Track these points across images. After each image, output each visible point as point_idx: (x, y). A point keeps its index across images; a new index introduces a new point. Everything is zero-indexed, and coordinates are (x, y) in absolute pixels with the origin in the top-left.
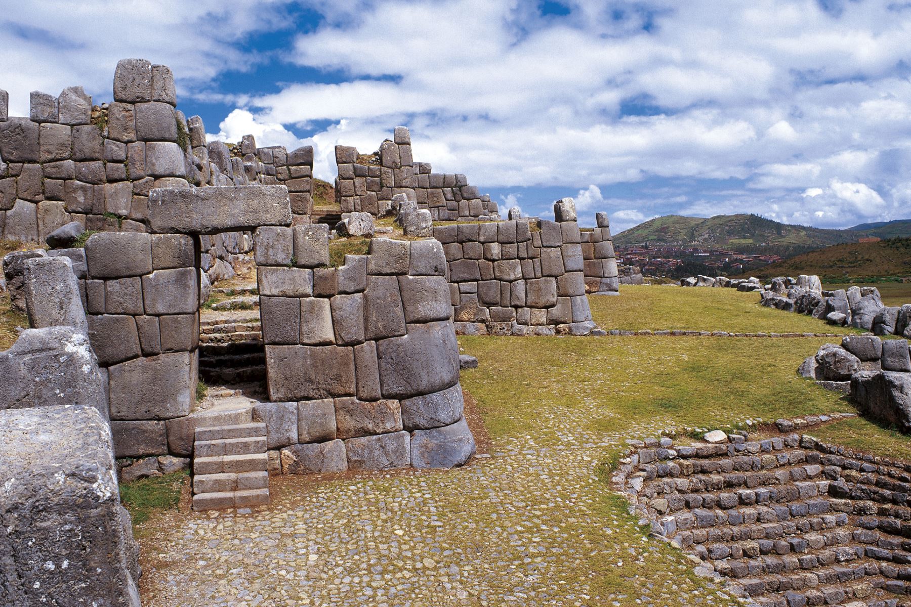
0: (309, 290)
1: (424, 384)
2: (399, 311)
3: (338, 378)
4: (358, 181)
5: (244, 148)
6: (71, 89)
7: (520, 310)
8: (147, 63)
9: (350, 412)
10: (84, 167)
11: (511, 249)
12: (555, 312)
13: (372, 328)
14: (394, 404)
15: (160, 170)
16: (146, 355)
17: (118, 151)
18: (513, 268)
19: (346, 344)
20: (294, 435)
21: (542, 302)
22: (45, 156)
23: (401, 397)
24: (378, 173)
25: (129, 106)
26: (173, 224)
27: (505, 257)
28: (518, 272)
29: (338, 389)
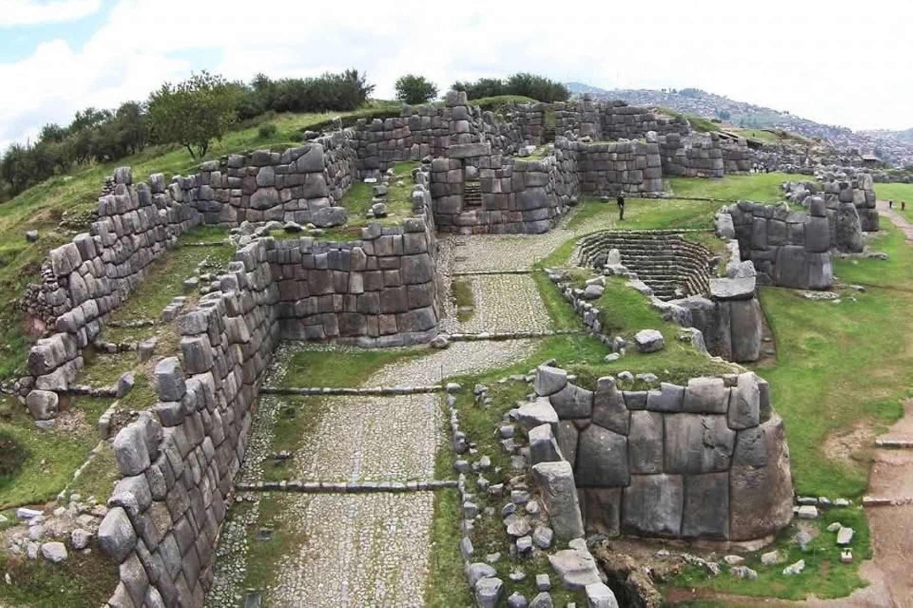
0: (494, 176)
1: (529, 207)
2: (522, 183)
3: (503, 204)
9: (506, 215)
10: (435, 131)
12: (642, 187)
13: (513, 189)
14: (520, 213)
16: (448, 195)
17: (445, 124)
18: (622, 165)
19: (505, 194)
20: (488, 221)
21: (635, 182)
22: (423, 128)
23: (522, 211)
27: (618, 160)
28: (625, 167)
29: (502, 208)
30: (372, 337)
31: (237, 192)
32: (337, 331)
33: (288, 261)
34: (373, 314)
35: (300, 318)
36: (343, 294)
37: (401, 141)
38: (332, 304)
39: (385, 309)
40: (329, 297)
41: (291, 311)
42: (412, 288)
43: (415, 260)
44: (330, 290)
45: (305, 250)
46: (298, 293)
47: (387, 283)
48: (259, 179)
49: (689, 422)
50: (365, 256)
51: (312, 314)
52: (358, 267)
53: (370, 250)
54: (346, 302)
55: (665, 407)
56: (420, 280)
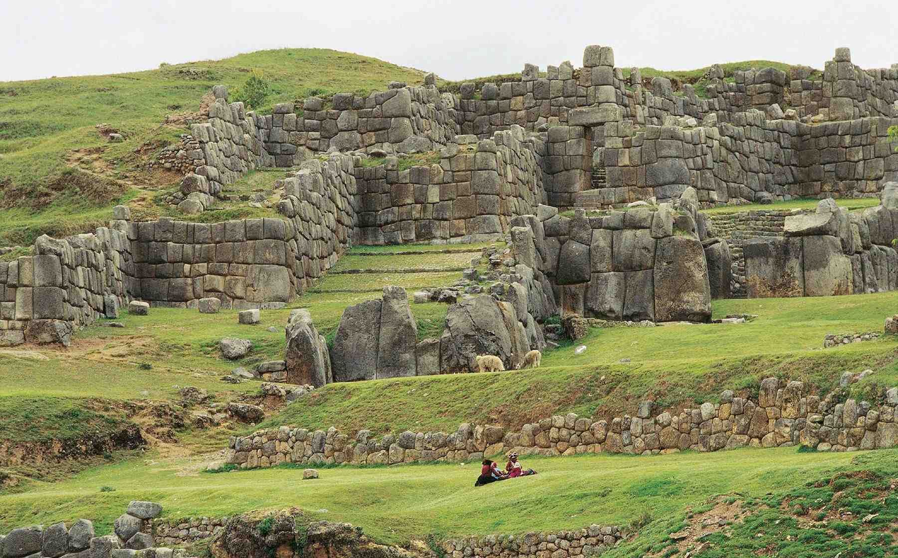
0: (621, 146)
1: (661, 181)
2: (654, 154)
3: (630, 179)
4: (805, 93)
5: (711, 74)
6: (564, 63)
7: (859, 182)
8: (599, 47)
9: (634, 192)
11: (857, 139)
13: (643, 160)
14: (651, 189)
15: (601, 100)
16: (566, 170)
17: (582, 91)
18: (858, 153)
19: (634, 166)
20: (613, 200)
21: (874, 176)
22: (552, 96)
23: (653, 187)
24: (820, 86)
25: (589, 69)
26: (577, 122)
27: (853, 145)
28: (861, 156)
29: (630, 183)
30: (443, 238)
31: (316, 134)
32: (413, 236)
33: (373, 177)
34: (446, 220)
35: (380, 226)
36: (422, 203)
37: (522, 113)
38: (410, 213)
39: (456, 215)
40: (409, 207)
41: (372, 219)
42: (480, 196)
43: (484, 174)
44: (409, 201)
45: (390, 167)
46: (381, 204)
47: (459, 194)
48: (341, 123)
49: (628, 234)
50: (442, 171)
51: (393, 222)
52: (436, 179)
53: (447, 167)
54: (424, 209)
55: (612, 225)
56: (486, 191)
